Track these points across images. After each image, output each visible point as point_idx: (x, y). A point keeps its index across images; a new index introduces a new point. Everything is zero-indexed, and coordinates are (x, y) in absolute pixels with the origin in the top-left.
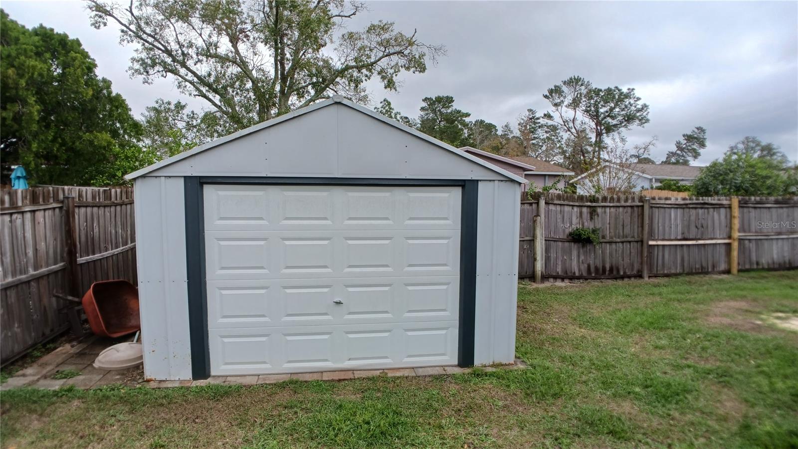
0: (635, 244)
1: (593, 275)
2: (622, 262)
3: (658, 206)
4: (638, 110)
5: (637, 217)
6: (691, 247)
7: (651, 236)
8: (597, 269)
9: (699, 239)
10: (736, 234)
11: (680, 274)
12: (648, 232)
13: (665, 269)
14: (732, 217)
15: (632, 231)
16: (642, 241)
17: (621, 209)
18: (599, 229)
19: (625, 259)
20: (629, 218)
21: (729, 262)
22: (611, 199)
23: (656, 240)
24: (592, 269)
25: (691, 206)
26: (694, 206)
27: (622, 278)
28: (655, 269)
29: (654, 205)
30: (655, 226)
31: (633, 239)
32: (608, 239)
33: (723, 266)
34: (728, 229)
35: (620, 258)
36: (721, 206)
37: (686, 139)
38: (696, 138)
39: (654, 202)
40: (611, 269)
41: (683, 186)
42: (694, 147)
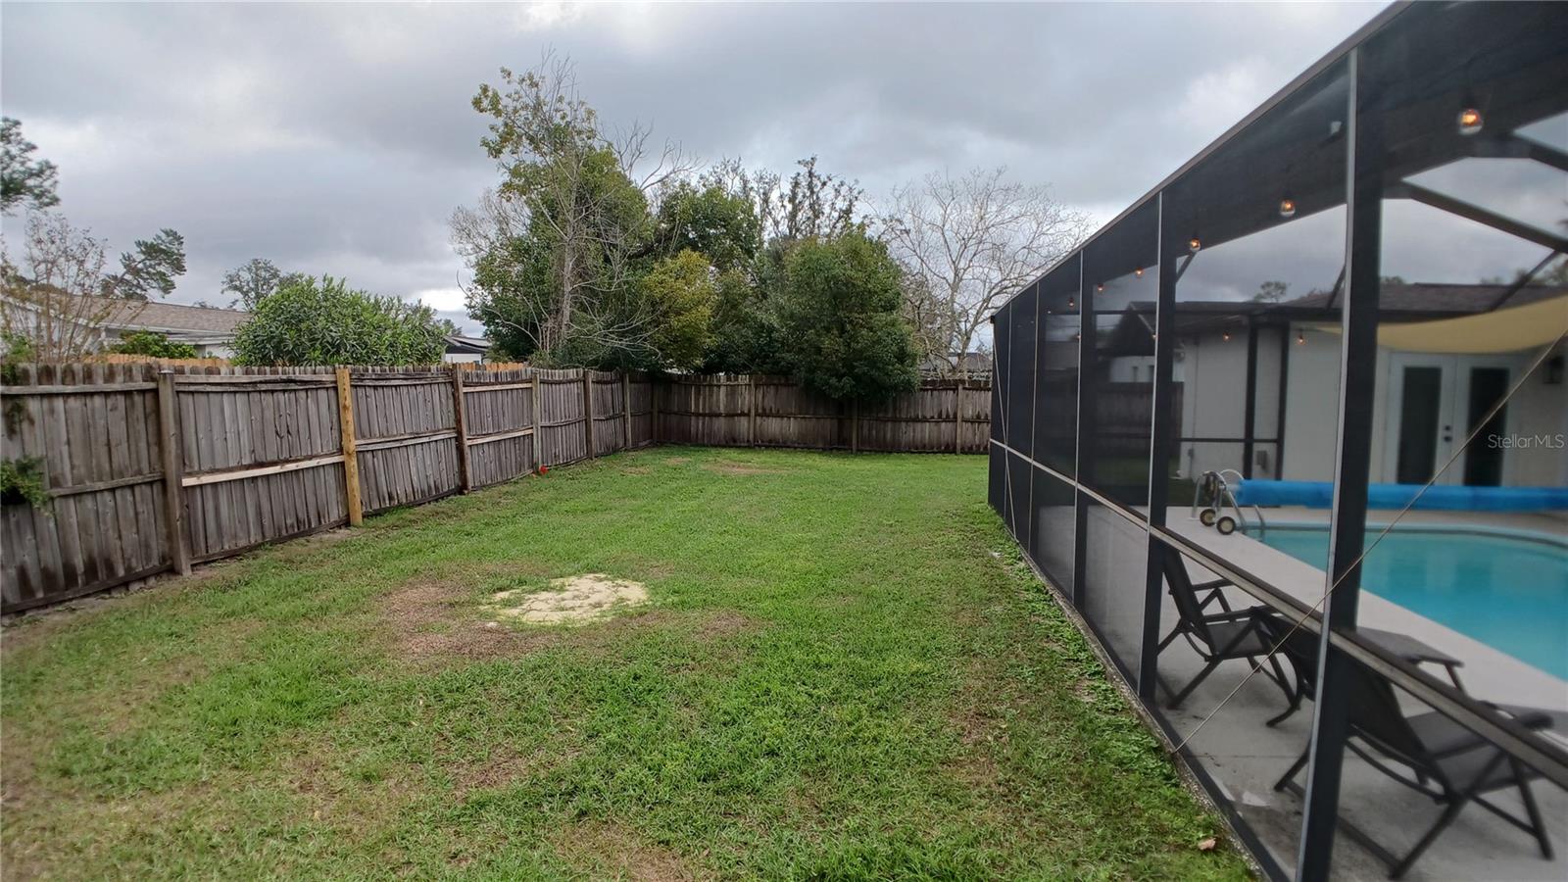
0: (147, 489)
1: (40, 595)
2: (118, 542)
3: (192, 388)
4: (31, 174)
5: (142, 420)
6: (273, 480)
7: (185, 465)
8: (48, 576)
9: (287, 461)
10: (353, 444)
11: (258, 546)
12: (177, 456)
13: (225, 540)
14: (340, 409)
15: (134, 456)
16: (163, 482)
17: (98, 401)
18: (40, 461)
19: (124, 533)
20: (123, 423)
21: (346, 503)
22: (64, 372)
23: (200, 473)
24: (35, 579)
25: (264, 387)
26: (270, 387)
27: (125, 584)
28: (203, 545)
29: (182, 388)
30: (190, 438)
31: (139, 479)
32: (68, 486)
33: (335, 514)
34: (336, 433)
35: (111, 532)
36: (318, 385)
37: (144, 253)
38: (163, 251)
39: (181, 379)
40: (91, 568)
41: (177, 347)
42: (161, 269)
